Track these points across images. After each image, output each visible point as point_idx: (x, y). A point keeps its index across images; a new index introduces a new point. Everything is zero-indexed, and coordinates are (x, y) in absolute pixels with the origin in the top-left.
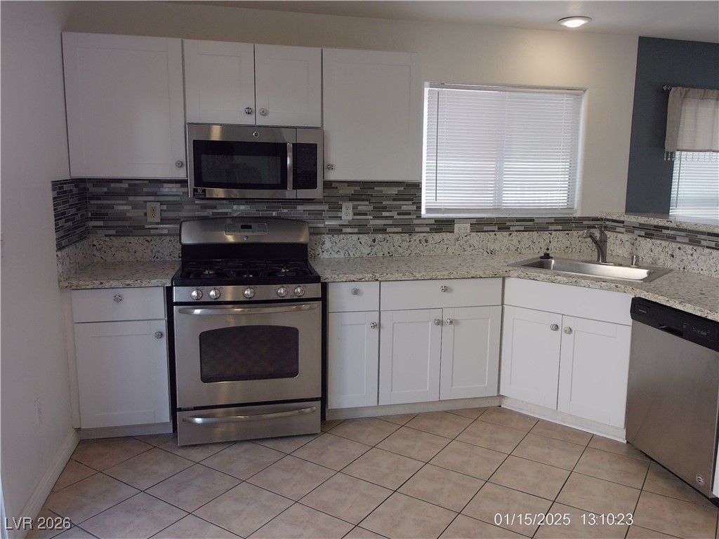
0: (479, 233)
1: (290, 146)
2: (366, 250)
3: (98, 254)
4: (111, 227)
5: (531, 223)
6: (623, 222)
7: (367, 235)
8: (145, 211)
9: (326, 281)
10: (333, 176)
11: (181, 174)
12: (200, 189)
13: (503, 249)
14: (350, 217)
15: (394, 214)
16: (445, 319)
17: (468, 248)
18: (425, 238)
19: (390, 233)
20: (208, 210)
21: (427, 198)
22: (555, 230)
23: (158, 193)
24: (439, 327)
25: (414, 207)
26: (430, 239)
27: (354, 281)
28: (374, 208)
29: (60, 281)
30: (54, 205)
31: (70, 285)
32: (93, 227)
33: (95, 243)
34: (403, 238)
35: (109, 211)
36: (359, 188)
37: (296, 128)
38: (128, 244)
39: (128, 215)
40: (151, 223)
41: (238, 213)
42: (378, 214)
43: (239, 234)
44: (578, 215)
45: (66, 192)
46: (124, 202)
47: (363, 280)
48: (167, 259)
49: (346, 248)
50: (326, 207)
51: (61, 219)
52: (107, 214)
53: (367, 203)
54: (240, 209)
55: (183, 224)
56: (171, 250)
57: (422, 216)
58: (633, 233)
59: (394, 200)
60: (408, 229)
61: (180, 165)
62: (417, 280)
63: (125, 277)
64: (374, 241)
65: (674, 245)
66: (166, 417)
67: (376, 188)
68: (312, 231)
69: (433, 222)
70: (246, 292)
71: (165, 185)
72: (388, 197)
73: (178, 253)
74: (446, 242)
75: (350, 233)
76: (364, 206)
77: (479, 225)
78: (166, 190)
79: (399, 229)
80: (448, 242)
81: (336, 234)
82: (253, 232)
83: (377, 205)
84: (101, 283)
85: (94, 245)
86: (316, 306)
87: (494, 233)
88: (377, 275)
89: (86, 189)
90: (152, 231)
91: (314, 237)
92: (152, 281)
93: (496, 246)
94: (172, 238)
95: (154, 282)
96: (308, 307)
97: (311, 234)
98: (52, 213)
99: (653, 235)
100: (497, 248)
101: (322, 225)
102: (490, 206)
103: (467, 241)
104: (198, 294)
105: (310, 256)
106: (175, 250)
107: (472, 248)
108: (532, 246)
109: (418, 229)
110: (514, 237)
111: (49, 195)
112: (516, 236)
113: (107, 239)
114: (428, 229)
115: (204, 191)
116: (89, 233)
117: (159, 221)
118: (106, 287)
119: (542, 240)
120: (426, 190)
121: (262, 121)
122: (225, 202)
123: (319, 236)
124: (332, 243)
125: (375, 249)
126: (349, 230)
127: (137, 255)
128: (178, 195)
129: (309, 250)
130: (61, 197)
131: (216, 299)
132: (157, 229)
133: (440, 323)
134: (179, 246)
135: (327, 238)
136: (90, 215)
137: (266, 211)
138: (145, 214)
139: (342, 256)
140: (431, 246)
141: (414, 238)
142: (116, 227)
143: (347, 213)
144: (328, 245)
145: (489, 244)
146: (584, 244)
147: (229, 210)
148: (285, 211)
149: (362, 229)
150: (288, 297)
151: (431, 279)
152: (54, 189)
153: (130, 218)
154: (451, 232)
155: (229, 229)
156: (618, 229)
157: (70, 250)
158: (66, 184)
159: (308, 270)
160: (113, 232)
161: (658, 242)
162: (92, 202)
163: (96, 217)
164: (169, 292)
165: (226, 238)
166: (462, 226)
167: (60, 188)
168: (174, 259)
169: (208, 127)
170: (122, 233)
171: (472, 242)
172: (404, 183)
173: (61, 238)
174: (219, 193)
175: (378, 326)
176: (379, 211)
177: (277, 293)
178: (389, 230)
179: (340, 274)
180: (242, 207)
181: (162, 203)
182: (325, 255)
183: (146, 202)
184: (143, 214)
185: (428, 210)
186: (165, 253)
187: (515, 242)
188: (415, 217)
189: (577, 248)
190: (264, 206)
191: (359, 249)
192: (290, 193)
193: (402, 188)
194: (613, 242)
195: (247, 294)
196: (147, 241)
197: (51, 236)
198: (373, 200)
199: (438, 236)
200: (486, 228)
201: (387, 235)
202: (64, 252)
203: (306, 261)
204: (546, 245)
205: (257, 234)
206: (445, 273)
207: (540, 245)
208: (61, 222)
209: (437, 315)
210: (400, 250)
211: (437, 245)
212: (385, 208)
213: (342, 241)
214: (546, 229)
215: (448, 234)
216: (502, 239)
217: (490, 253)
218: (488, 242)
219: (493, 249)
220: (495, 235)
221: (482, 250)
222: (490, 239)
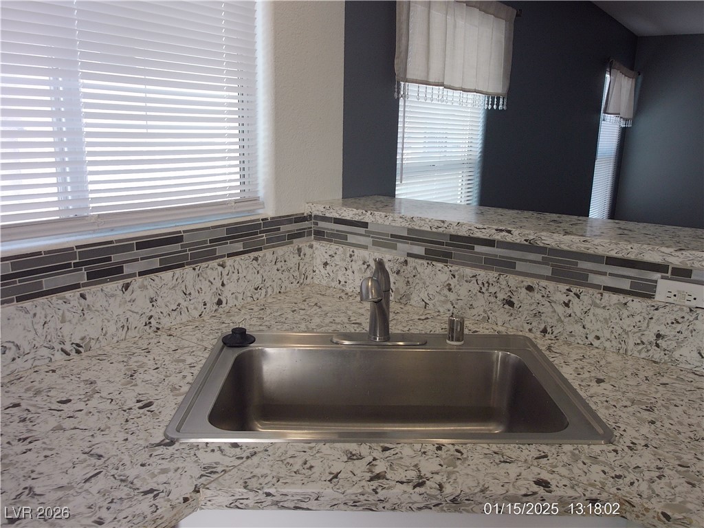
0: (27, 303)
5: (176, 247)
6: (365, 225)
13: (112, 329)
22: (230, 255)
44: (269, 212)
58: (395, 248)
65: (513, 280)
77: (27, 276)
87: (77, 292)
93: (87, 329)
99: (449, 255)
100: (93, 333)
102: (50, 212)
108: (184, 304)
110: (138, 293)
112: (143, 287)
119: (205, 285)
145: (67, 329)
146: (286, 273)
156: (351, 239)
161: (468, 271)
187: (142, 304)
189: (274, 284)
194: (344, 264)
200: (47, 283)
204: (215, 294)
207: (202, 297)
214: (210, 256)
216: (105, 304)
217: (73, 353)
218: (63, 321)
219: (83, 339)
220: (83, 296)
221: (45, 352)
222: (67, 314)
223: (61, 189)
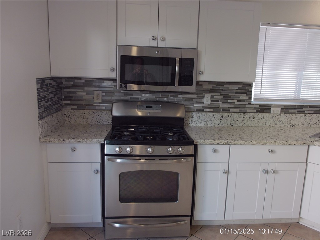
0: (286, 114)
1: (178, 59)
2: (217, 122)
3: (67, 119)
4: (74, 104)
5: (318, 109)
7: (218, 113)
8: (93, 96)
9: (197, 144)
10: (202, 78)
11: (113, 75)
12: (123, 85)
13: (300, 124)
14: (209, 102)
15: (235, 101)
16: (269, 170)
17: (278, 123)
18: (253, 116)
19: (232, 112)
20: (128, 96)
21: (255, 92)
23: (101, 86)
24: (266, 174)
25: (247, 98)
26: (256, 116)
27: (214, 144)
28: (223, 97)
29: (40, 138)
30: (38, 93)
31: (46, 140)
32: (65, 104)
33: (66, 113)
34: (240, 116)
35: (74, 95)
36: (215, 86)
37: (182, 48)
38: (83, 114)
39: (84, 98)
40: (96, 103)
41: (145, 98)
42: (225, 101)
43: (144, 111)
45: (47, 84)
46: (82, 90)
47: (220, 144)
48: (105, 123)
49: (206, 120)
50: (195, 96)
51: (43, 101)
52: (72, 97)
53: (219, 94)
54: (146, 96)
55: (114, 104)
56: (107, 119)
57: (252, 103)
59: (235, 93)
60: (242, 110)
61: (113, 70)
62: (254, 145)
63: (78, 137)
64: (222, 117)
66: (99, 219)
67: (225, 86)
68: (187, 110)
69: (258, 107)
70: (148, 150)
71: (105, 81)
72: (232, 91)
73: (110, 120)
74: (265, 118)
75: (208, 112)
76: (217, 96)
77: (287, 109)
78: (105, 84)
79: (238, 110)
80: (267, 119)
81: (200, 112)
82: (153, 110)
83: (225, 96)
84: (64, 140)
85: (65, 114)
86: (190, 160)
87: (295, 114)
88: (229, 141)
89: (61, 83)
90: (97, 108)
91: (187, 114)
92: (93, 140)
93: (296, 122)
94: (108, 112)
95: (94, 140)
96: (185, 160)
97: (186, 111)
98: (36, 98)
100: (297, 124)
101: (192, 107)
102: (292, 98)
103: (278, 119)
104: (119, 149)
105: (184, 124)
106: (109, 118)
107: (281, 123)
108: (318, 123)
109: (248, 111)
110: (307, 117)
111: (34, 87)
112: (309, 117)
113: (72, 111)
114: (255, 111)
115: (126, 86)
116: (62, 107)
117: (101, 102)
118: (67, 142)
120: (255, 87)
121: (161, 44)
122: (138, 92)
123: (190, 113)
124: (198, 117)
125: (222, 122)
126: (208, 110)
127: (88, 120)
128: (112, 87)
129: (184, 121)
130: (43, 88)
131: (130, 153)
132: (100, 106)
133: (267, 172)
134: (111, 117)
135: (195, 114)
136: (63, 97)
137: (161, 97)
138: (94, 98)
139: (203, 125)
140: (256, 121)
141: (246, 116)
142: (77, 104)
143: (207, 100)
144: (195, 118)
145: (292, 121)
147: (139, 97)
148: (172, 98)
149: (215, 109)
150: (174, 154)
151: (263, 145)
152: (38, 83)
153: (85, 99)
154: (268, 113)
155: (139, 108)
157: (49, 119)
158: (47, 80)
159: (186, 136)
160: (76, 107)
162: (65, 90)
163: (67, 98)
164: (103, 147)
165: (137, 113)
166: (276, 109)
167: (42, 83)
168: (108, 123)
169: (130, 47)
170: (80, 108)
171: (281, 119)
172: (242, 83)
173: (42, 112)
174: (135, 87)
175: (227, 172)
176: (226, 99)
177: (167, 151)
178: (231, 110)
179: (205, 139)
180: (147, 95)
181: (103, 92)
182: (193, 124)
183: (94, 91)
184: (92, 98)
185: (255, 99)
186: (104, 120)
187: (308, 120)
188: (247, 103)
190: (160, 95)
191: (213, 122)
192: (176, 88)
193: (241, 86)
195: (149, 151)
196: (94, 113)
197: (35, 111)
198: (223, 92)
199: (260, 115)
200: (290, 111)
201: (230, 114)
202: (43, 121)
203: (182, 128)
205: (155, 111)
206: (272, 141)
208: (42, 103)
209: (265, 167)
210: (238, 123)
211: (260, 120)
212: (230, 98)
213: (204, 116)
215: (267, 114)
216: (300, 118)
217: (292, 126)
218: (291, 119)
219: (294, 124)
220: (296, 115)
221: (287, 124)
222: (292, 118)
223: (295, 91)
